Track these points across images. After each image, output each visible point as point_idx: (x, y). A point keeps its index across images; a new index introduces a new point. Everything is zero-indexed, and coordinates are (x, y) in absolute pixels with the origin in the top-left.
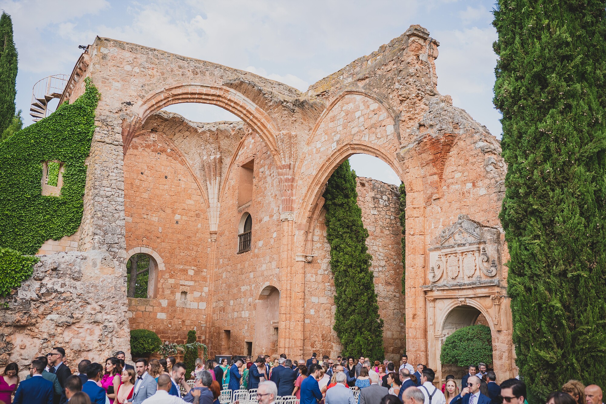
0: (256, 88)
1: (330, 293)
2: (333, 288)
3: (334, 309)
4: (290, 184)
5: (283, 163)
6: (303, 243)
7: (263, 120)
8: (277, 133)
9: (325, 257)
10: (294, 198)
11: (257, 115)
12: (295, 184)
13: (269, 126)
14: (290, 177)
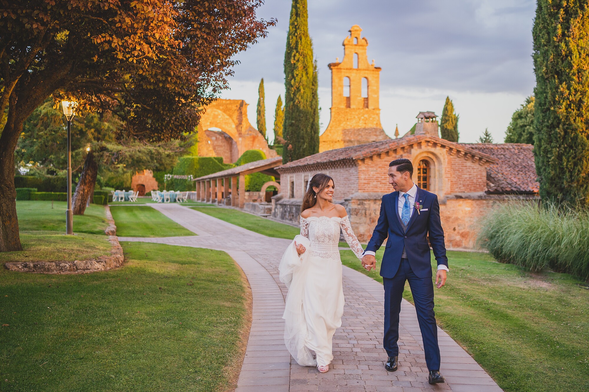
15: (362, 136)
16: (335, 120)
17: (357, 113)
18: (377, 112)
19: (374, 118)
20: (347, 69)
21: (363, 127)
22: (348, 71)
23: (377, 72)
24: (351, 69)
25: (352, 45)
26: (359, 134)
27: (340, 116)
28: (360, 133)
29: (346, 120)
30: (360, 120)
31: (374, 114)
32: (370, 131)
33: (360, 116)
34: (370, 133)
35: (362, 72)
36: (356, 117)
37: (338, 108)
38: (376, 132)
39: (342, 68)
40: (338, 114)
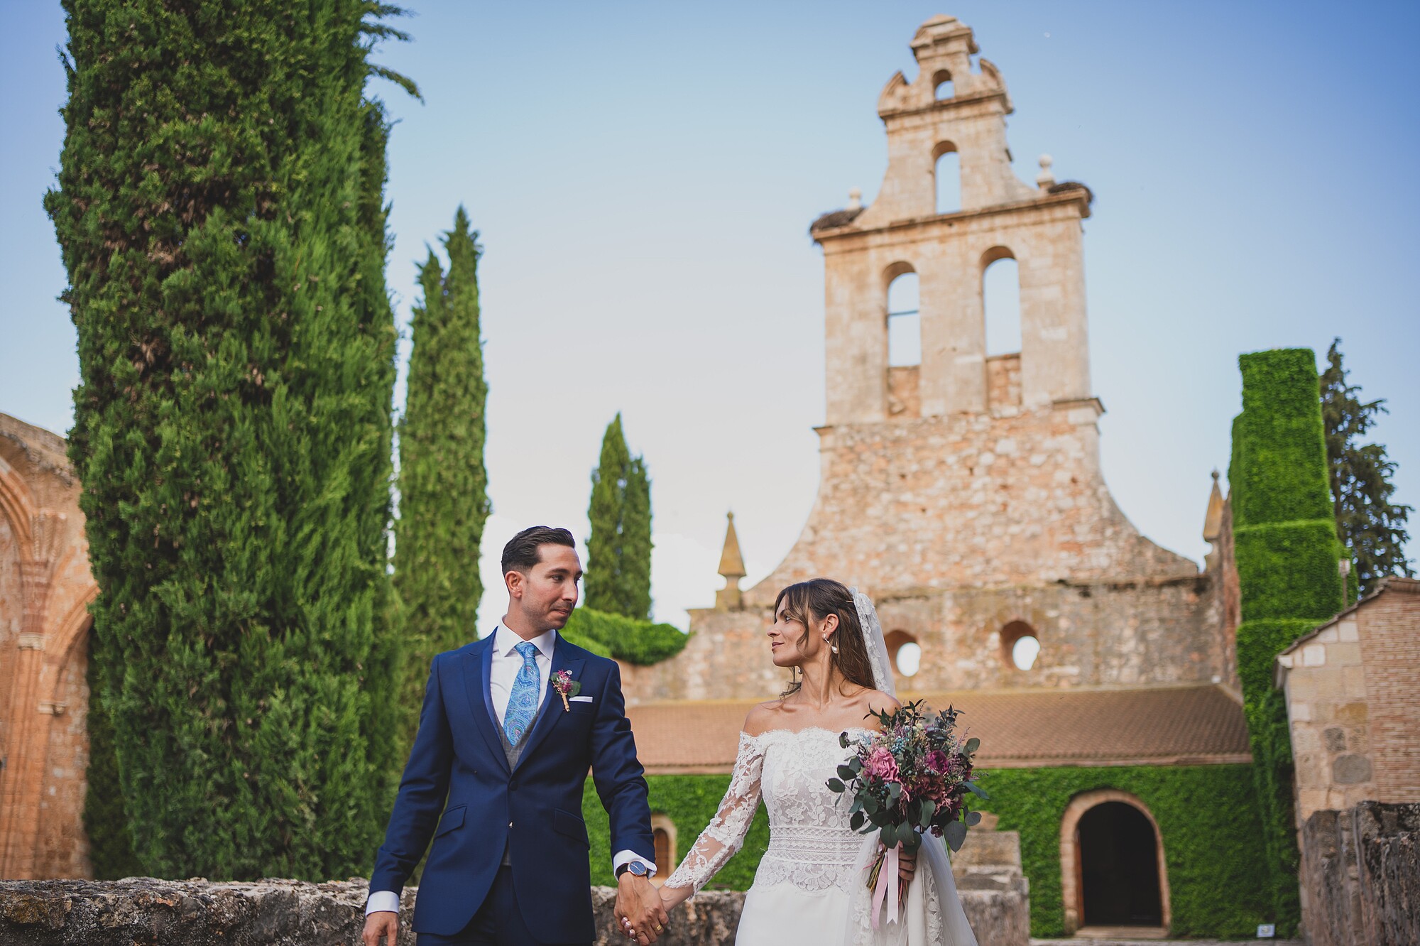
0: (18, 445)
1: (79, 763)
2: (86, 755)
3: (83, 787)
4: (42, 590)
5: (37, 558)
6: (52, 685)
7: (17, 491)
8: (35, 512)
9: (80, 706)
10: (46, 613)
11: (10, 482)
12: (50, 592)
13: (24, 500)
14: (44, 580)
15: (988, 561)
16: (836, 488)
17: (954, 438)
18: (1077, 416)
19: (1051, 454)
20: (894, 228)
21: (993, 508)
22: (899, 237)
23: (1059, 213)
24: (910, 225)
25: (917, 112)
26: (973, 551)
27: (862, 468)
28: (979, 540)
29: (895, 480)
30: (971, 469)
31: (1055, 432)
32: (1035, 528)
33: (972, 451)
34: (1034, 537)
35: (974, 226)
36: (951, 459)
37: (850, 426)
38: (1071, 529)
39: (865, 227)
40: (853, 454)
